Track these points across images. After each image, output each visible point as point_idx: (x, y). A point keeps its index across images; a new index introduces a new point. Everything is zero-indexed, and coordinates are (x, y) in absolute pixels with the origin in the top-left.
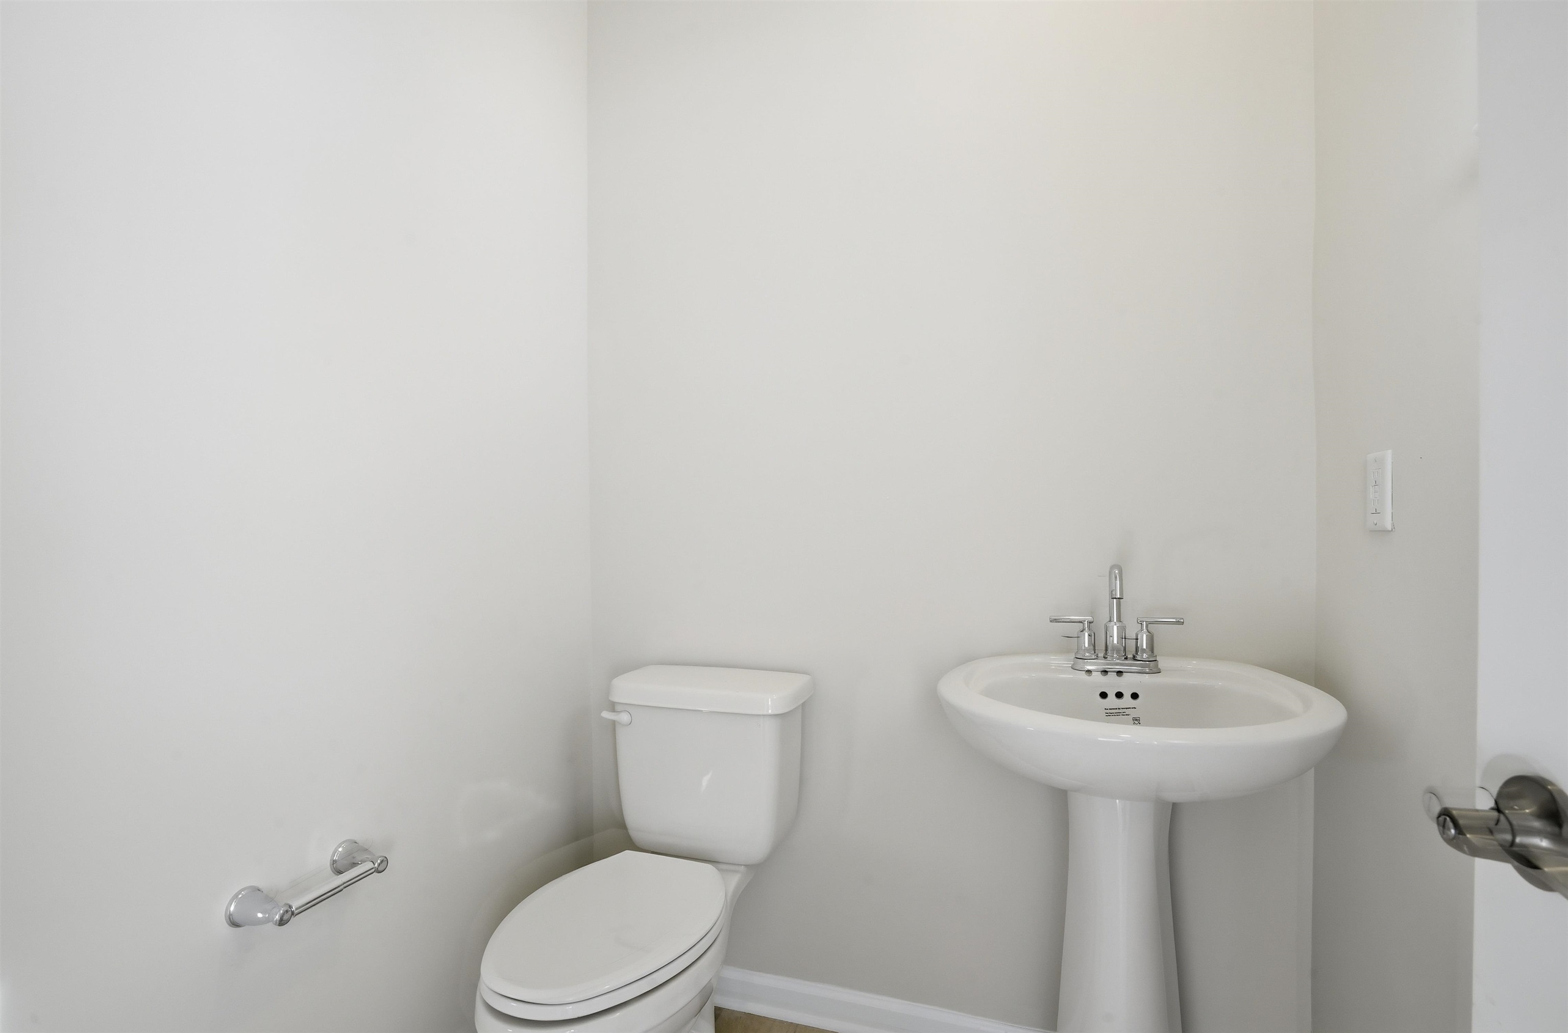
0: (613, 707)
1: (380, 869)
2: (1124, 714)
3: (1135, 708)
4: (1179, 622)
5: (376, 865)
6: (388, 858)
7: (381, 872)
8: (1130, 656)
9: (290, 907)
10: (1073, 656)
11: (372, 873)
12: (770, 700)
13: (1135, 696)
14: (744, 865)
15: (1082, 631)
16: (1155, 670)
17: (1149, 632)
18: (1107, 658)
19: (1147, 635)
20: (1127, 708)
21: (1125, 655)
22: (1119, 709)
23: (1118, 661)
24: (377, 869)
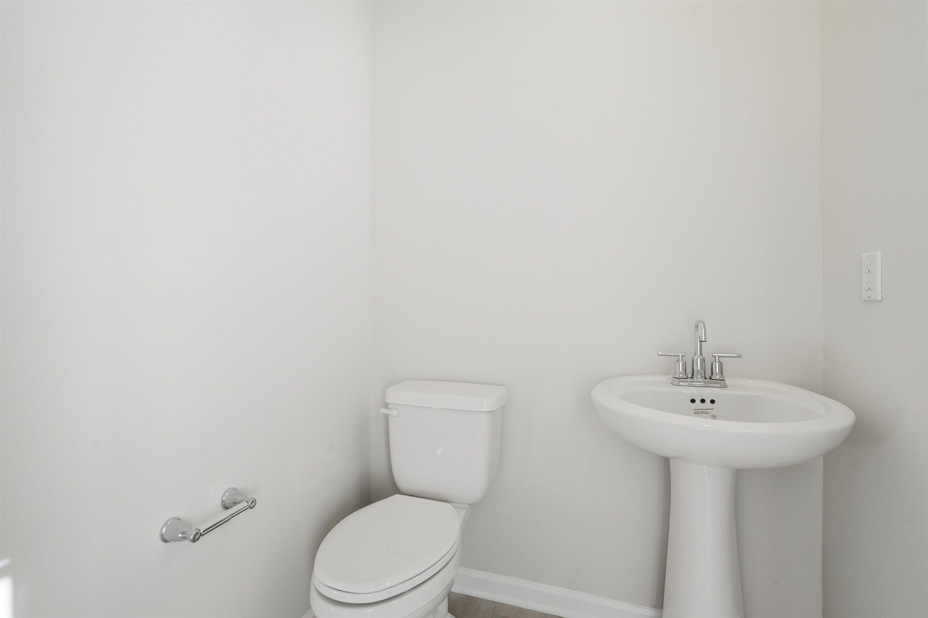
0: (386, 406)
1: (252, 506)
2: (706, 412)
3: (713, 409)
4: (739, 356)
5: (249, 504)
6: (255, 498)
7: (252, 508)
8: (708, 377)
9: (199, 530)
10: (672, 376)
11: (247, 509)
12: (485, 402)
13: (713, 402)
14: (468, 504)
15: (678, 362)
16: (723, 386)
17: (720, 363)
18: (693, 378)
19: (718, 364)
20: (708, 409)
21: (705, 376)
22: (703, 409)
23: (701, 380)
24: (250, 506)
